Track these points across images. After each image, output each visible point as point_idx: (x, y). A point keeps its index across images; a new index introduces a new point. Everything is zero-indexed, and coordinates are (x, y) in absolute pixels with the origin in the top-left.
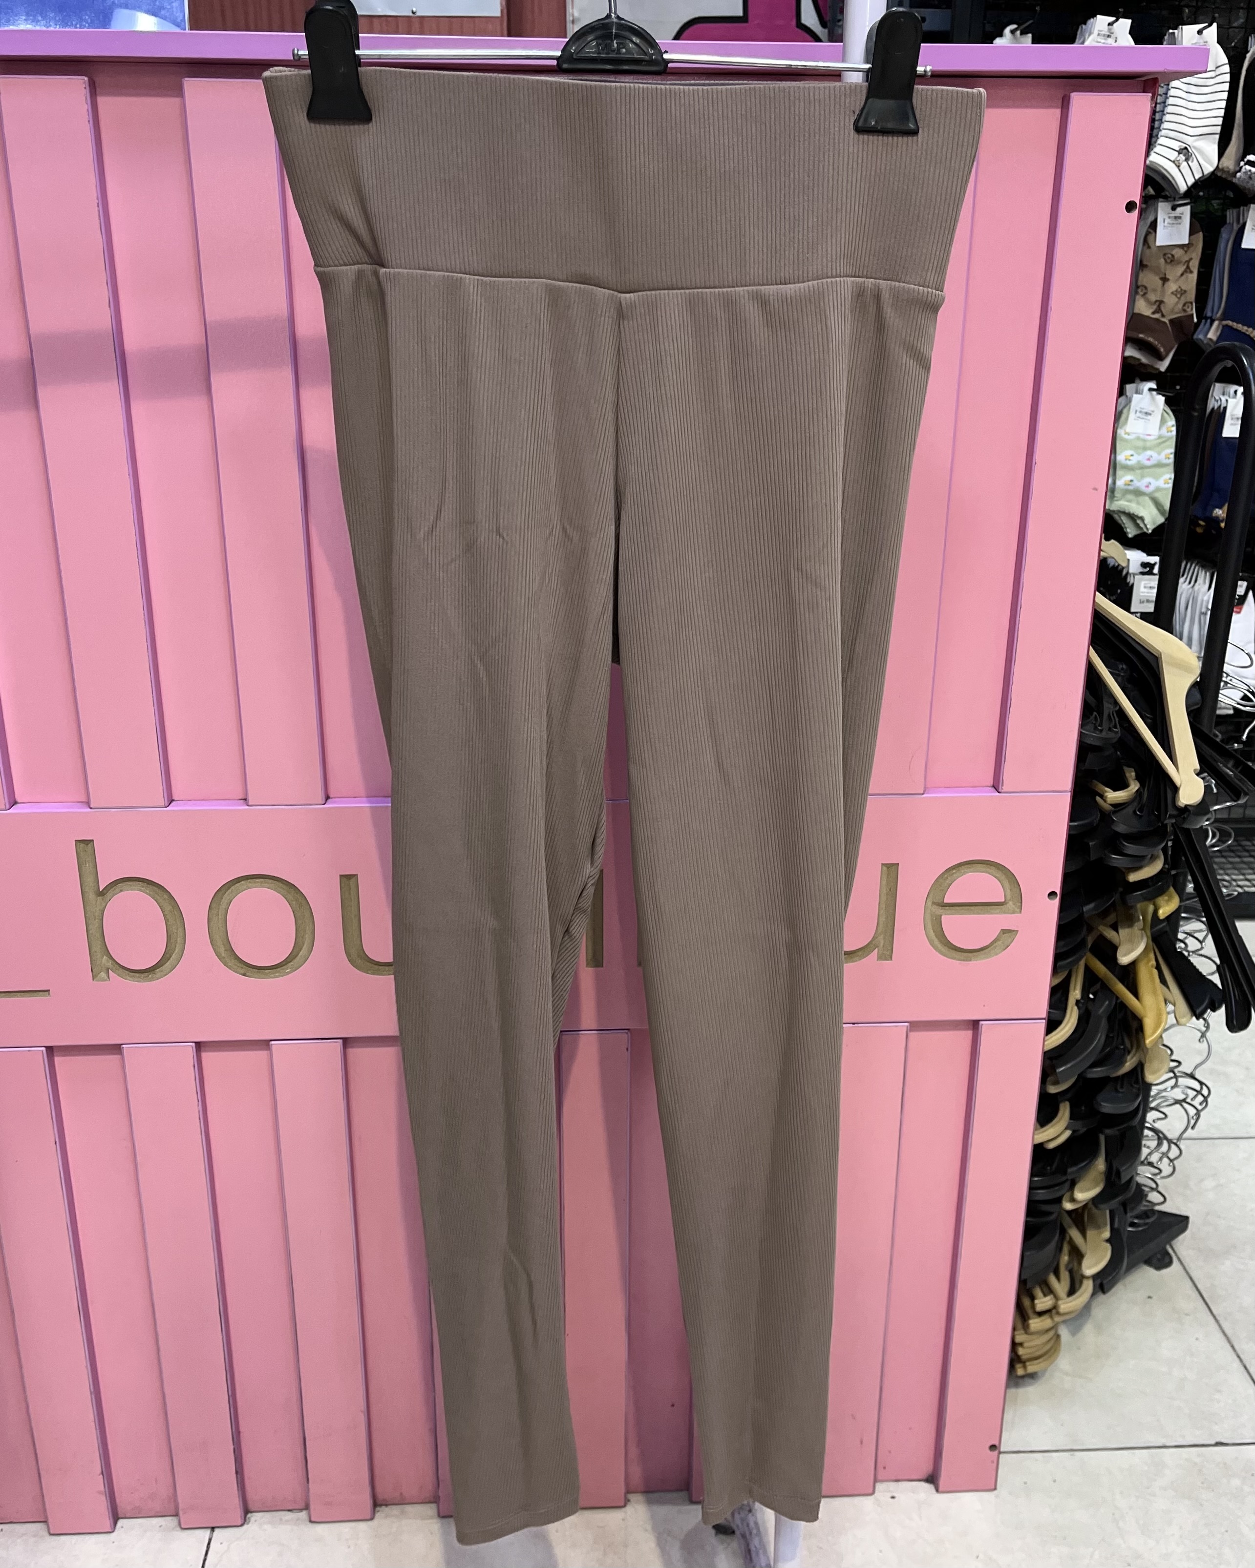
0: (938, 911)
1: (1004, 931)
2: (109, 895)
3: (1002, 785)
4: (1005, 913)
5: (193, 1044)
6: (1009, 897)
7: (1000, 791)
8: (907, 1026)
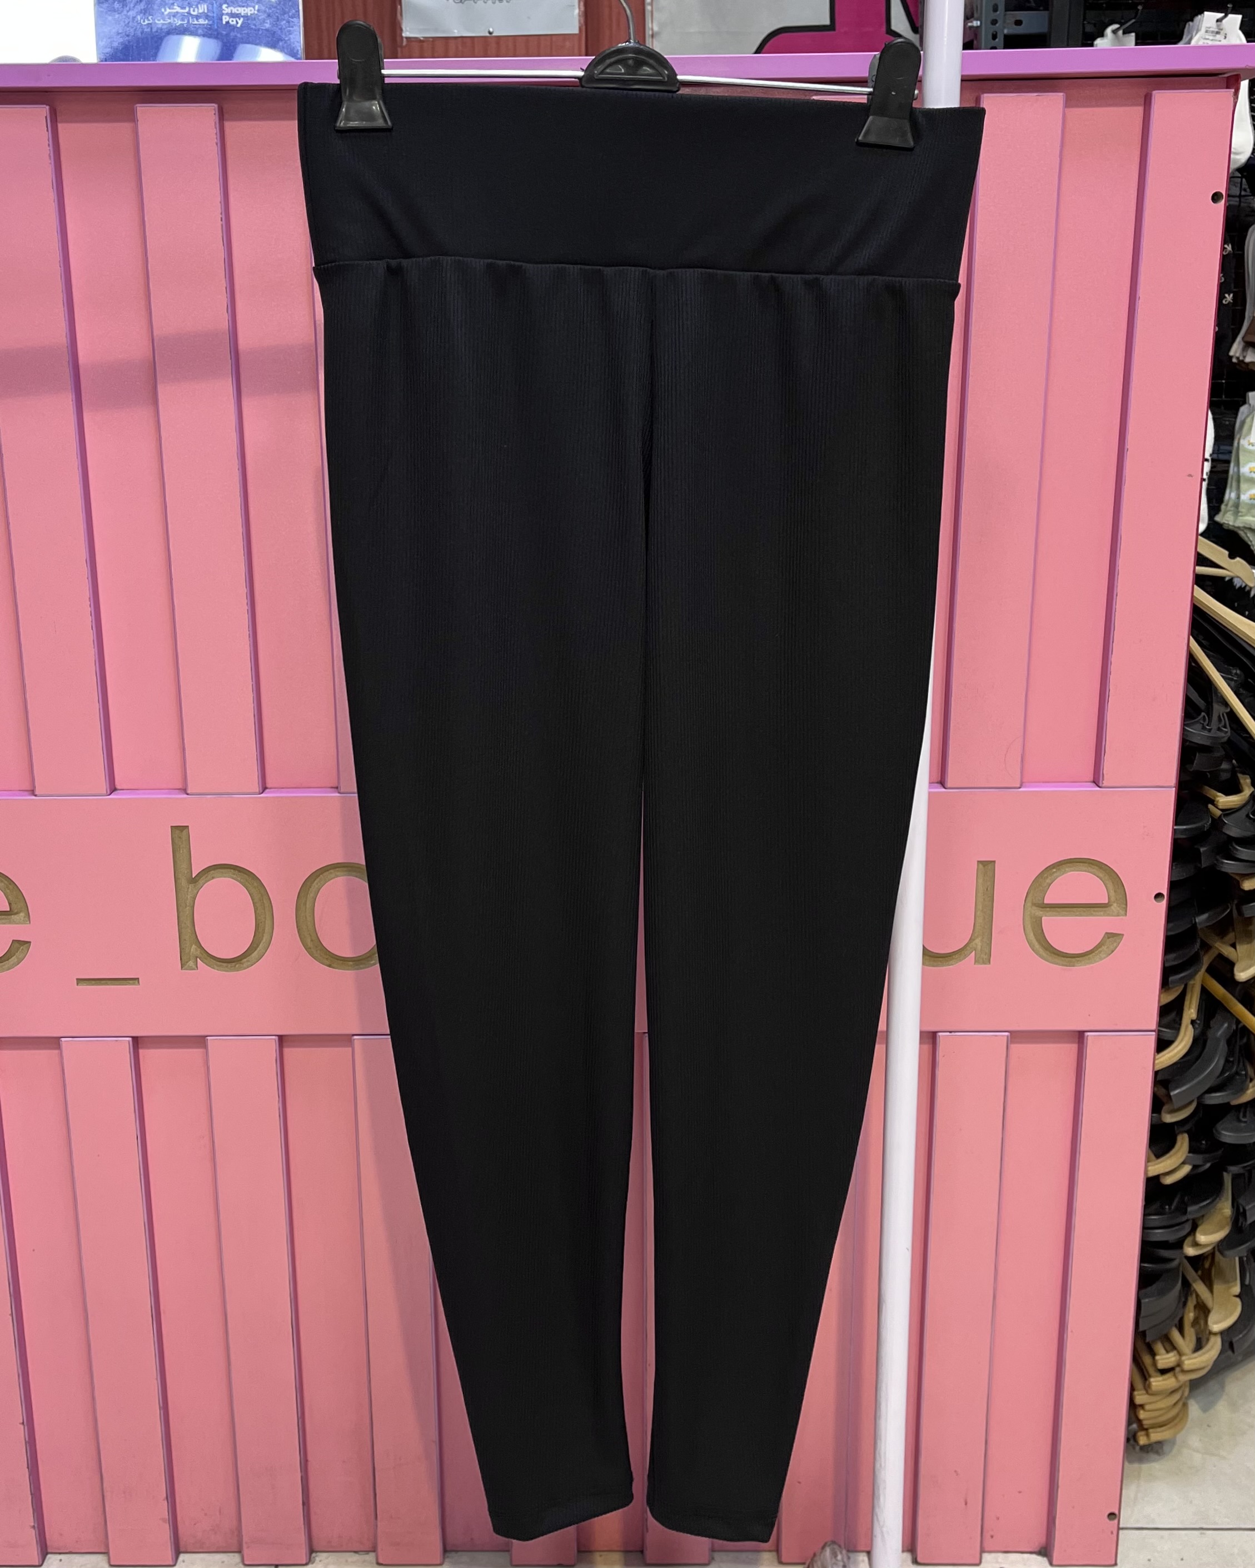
0: (1038, 912)
1: (1109, 935)
2: (201, 882)
3: (1103, 780)
4: (1109, 915)
5: (277, 1038)
6: (1113, 899)
7: (1100, 785)
8: (1008, 1036)
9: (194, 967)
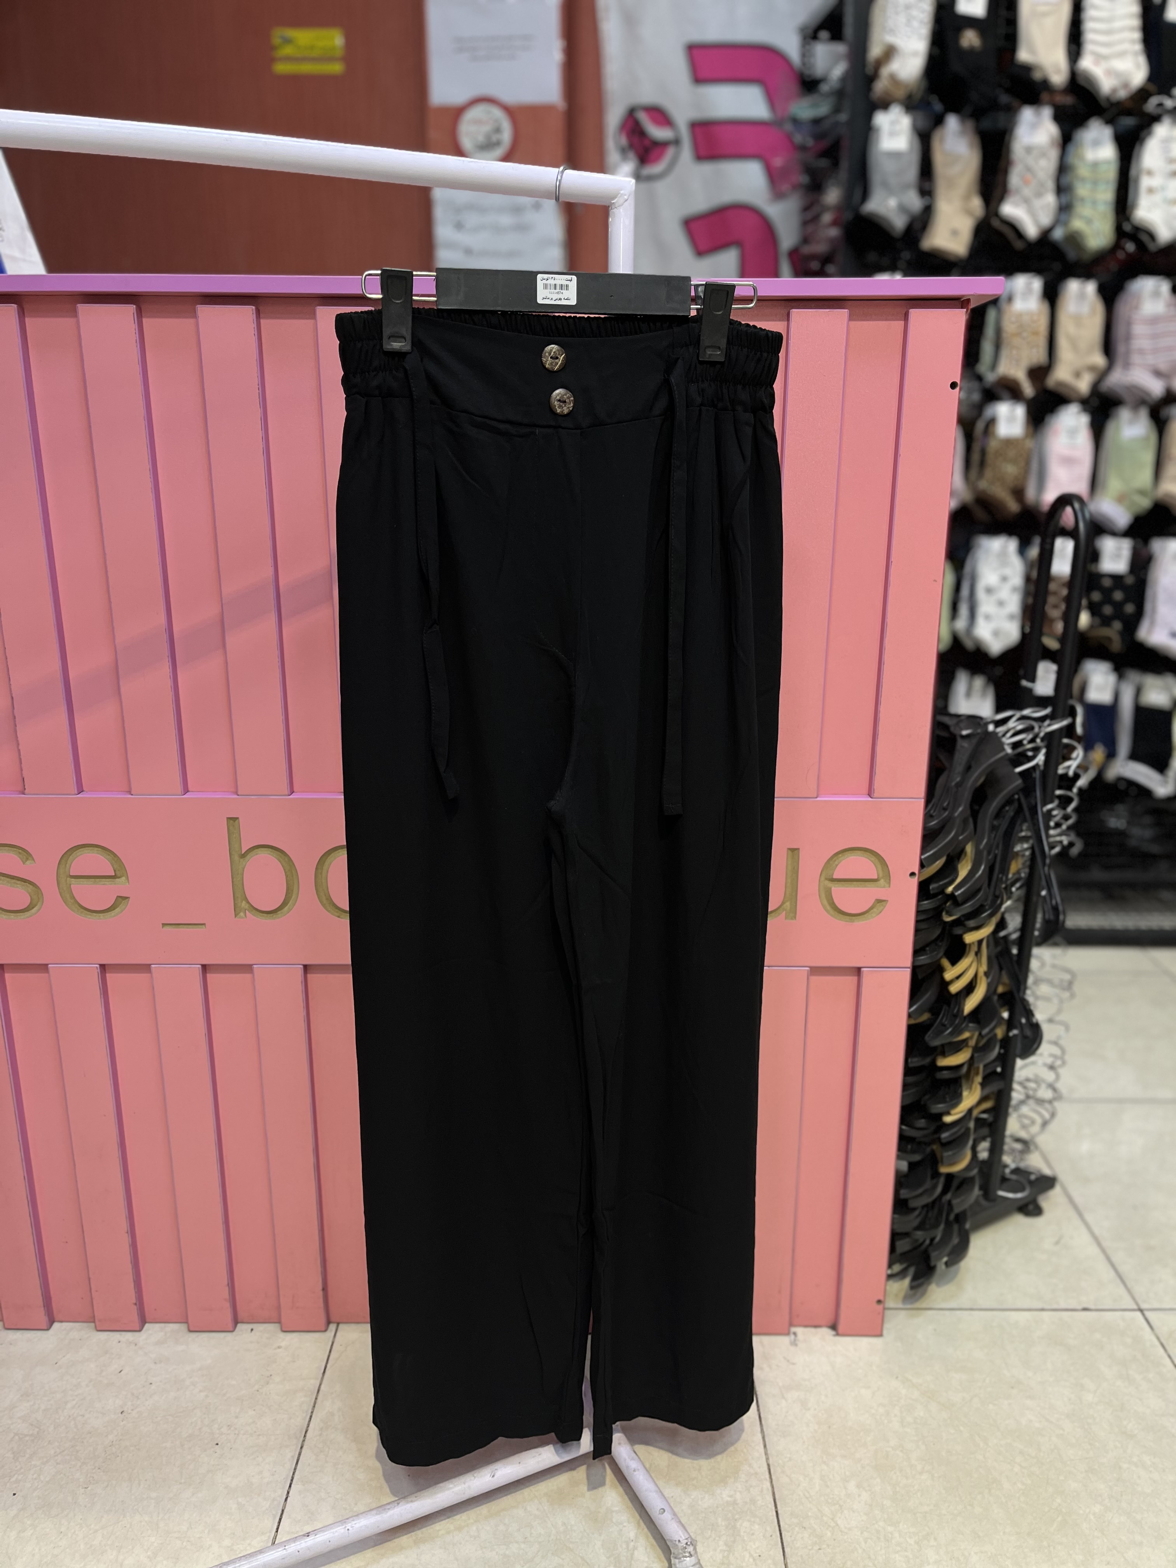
0: (829, 884)
1: (879, 901)
2: (248, 857)
3: (874, 793)
4: (878, 887)
5: (302, 966)
6: (881, 875)
7: (872, 796)
8: (808, 970)
9: (244, 916)
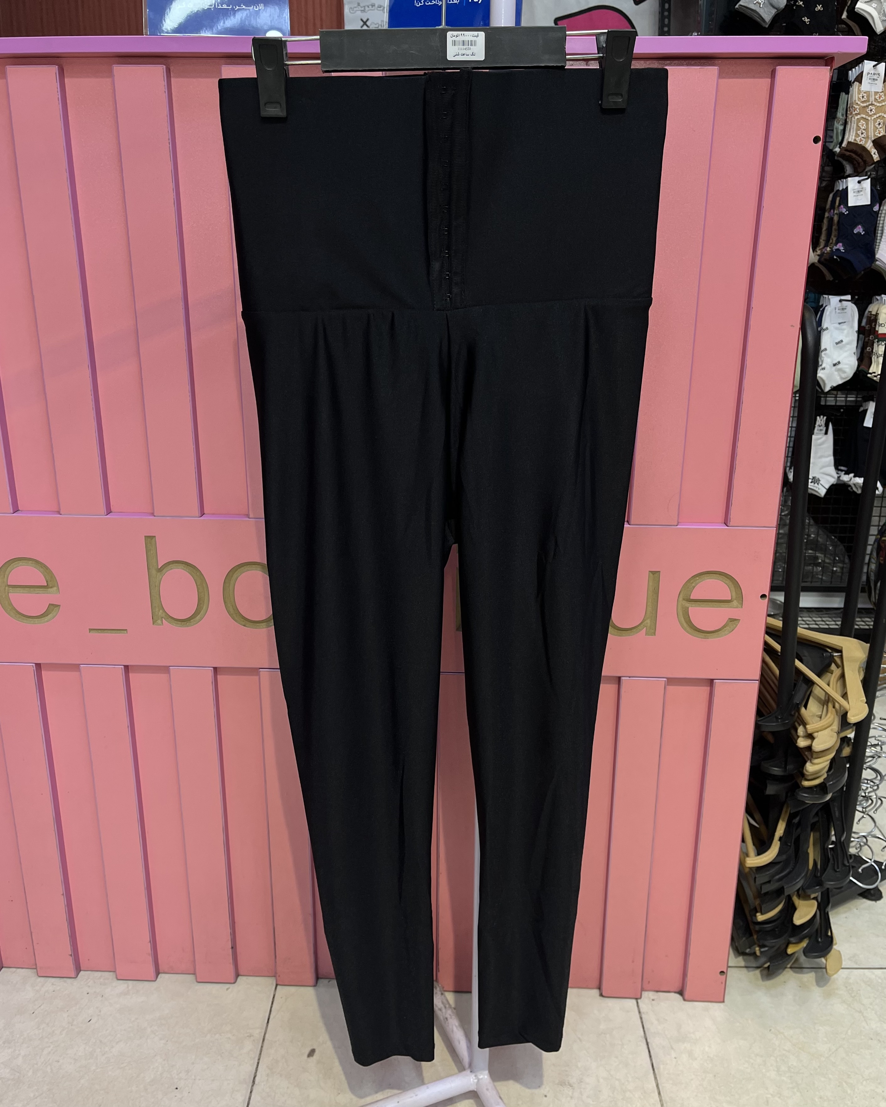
0: (687, 604)
1: (732, 620)
2: (164, 571)
3: (730, 521)
4: (731, 607)
5: (212, 669)
6: (734, 597)
7: (728, 525)
8: (665, 681)
9: (161, 623)
